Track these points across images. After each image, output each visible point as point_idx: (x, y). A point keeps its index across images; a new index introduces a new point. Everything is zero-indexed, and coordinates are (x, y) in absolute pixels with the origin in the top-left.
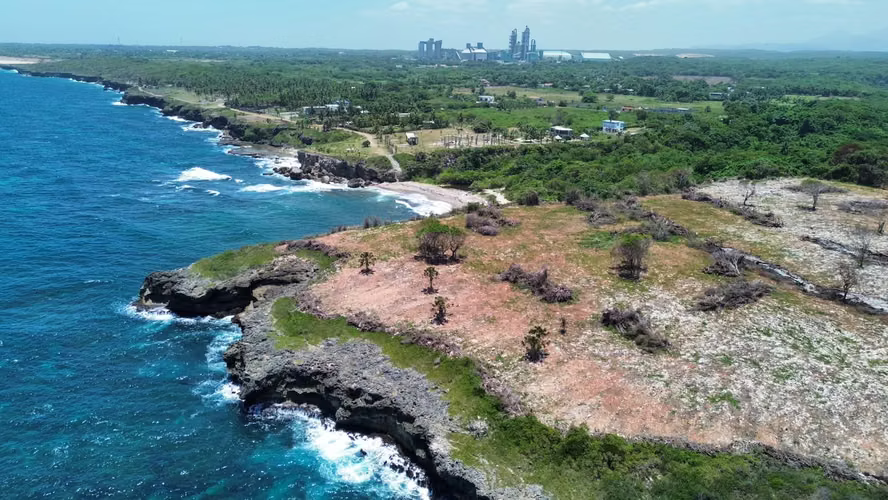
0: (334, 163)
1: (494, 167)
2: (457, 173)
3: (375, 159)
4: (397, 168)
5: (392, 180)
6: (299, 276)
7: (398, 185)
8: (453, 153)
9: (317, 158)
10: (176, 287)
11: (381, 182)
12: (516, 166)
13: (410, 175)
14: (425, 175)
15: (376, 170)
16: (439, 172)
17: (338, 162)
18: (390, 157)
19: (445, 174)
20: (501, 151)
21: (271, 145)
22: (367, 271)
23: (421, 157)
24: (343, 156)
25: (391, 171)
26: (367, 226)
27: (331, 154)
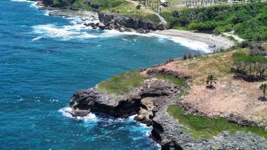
0: (124, 20)
1: (221, 19)
2: (201, 23)
3: (150, 16)
4: (163, 21)
5: (162, 29)
6: (166, 91)
7: (166, 32)
8: (195, 11)
9: (112, 17)
10: (98, 100)
11: (155, 30)
12: (236, 18)
13: (172, 25)
14: (180, 25)
15: (152, 22)
16: (188, 23)
17: (127, 18)
18: (157, 14)
19: (193, 24)
20: (222, 9)
21: (71, 9)
22: (211, 87)
23: (175, 14)
24: (130, 15)
25: (160, 23)
26: (185, 58)
27: (120, 14)
